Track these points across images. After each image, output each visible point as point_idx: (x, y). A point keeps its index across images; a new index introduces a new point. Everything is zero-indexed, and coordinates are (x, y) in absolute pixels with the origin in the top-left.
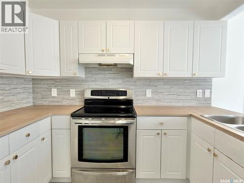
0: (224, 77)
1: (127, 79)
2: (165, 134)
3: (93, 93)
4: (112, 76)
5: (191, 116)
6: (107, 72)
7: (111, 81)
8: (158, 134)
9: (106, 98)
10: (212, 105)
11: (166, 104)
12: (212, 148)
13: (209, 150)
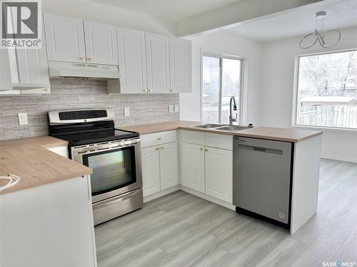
0: (191, 92)
1: (102, 96)
2: (162, 148)
3: (63, 115)
4: (82, 91)
5: (179, 128)
6: (74, 86)
7: (82, 99)
8: (157, 149)
9: (82, 121)
10: (181, 119)
11: (144, 123)
12: (203, 147)
13: (201, 149)
